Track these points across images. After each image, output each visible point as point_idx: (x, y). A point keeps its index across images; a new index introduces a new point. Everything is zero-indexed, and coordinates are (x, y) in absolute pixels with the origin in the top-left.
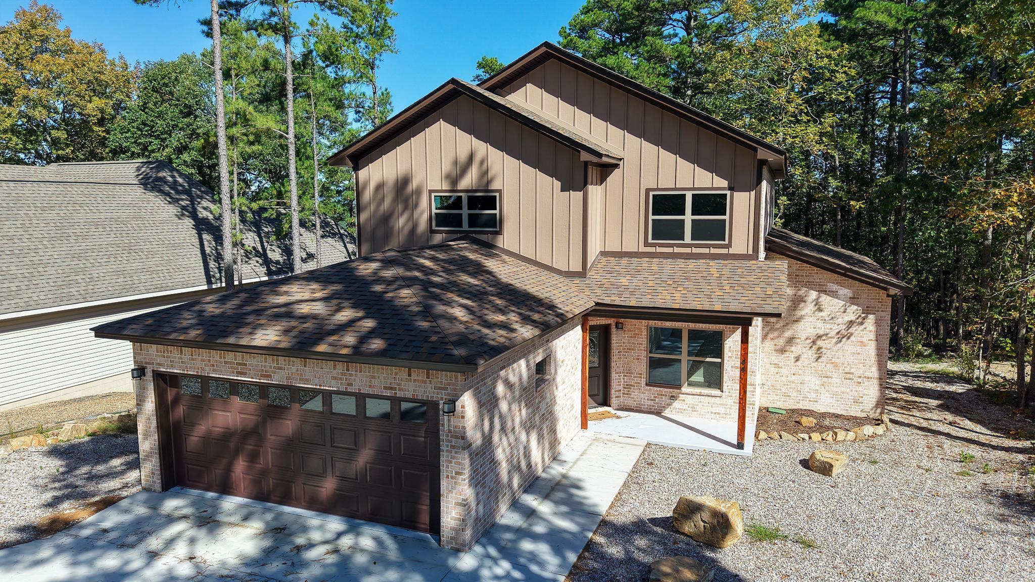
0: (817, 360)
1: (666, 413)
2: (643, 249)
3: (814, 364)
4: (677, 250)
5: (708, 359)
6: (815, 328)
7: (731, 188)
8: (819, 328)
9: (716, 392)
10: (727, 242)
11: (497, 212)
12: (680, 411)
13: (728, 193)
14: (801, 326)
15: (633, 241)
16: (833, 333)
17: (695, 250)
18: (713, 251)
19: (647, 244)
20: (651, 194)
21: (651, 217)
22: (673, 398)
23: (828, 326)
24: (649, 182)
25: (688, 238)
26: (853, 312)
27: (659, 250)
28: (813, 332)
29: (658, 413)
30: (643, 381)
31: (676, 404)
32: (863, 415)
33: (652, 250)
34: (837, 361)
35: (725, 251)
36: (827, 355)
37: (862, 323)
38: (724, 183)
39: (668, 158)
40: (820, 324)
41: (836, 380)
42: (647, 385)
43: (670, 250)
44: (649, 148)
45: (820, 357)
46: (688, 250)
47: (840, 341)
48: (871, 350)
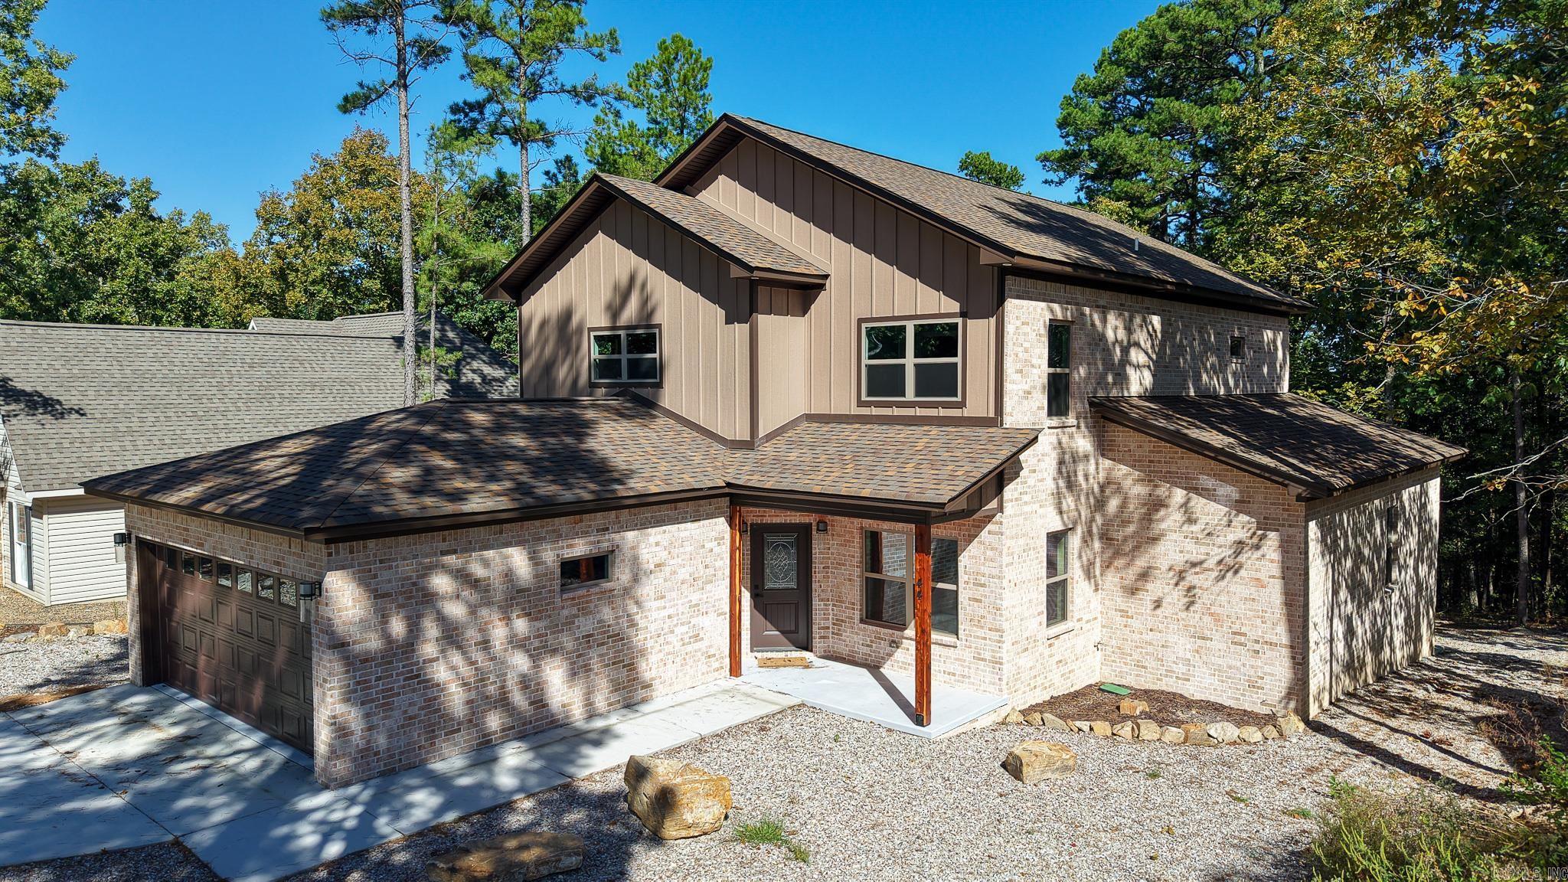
0: (1187, 609)
1: (882, 670)
2: (855, 410)
3: (1184, 615)
4: (896, 411)
5: (940, 586)
6: (1181, 552)
7: (964, 314)
8: (1188, 552)
9: (950, 639)
10: (959, 399)
11: (657, 355)
12: (904, 666)
13: (959, 321)
14: (1160, 548)
15: (844, 398)
16: (1211, 563)
17: (920, 412)
18: (943, 413)
19: (861, 404)
20: (865, 325)
21: (865, 362)
22: (895, 645)
23: (1203, 549)
24: (862, 306)
25: (910, 393)
26: (1242, 526)
27: (875, 411)
28: (1179, 560)
29: (875, 670)
30: (857, 615)
31: (898, 655)
32: (1265, 710)
33: (866, 411)
34: (1219, 610)
35: (958, 413)
36: (1204, 598)
37: (1257, 547)
38: (954, 306)
39: (883, 271)
40: (1189, 545)
41: (1218, 644)
42: (861, 621)
43: (889, 412)
44: (860, 258)
45: (1192, 603)
46: (909, 412)
47: (1223, 577)
48: (1276, 594)
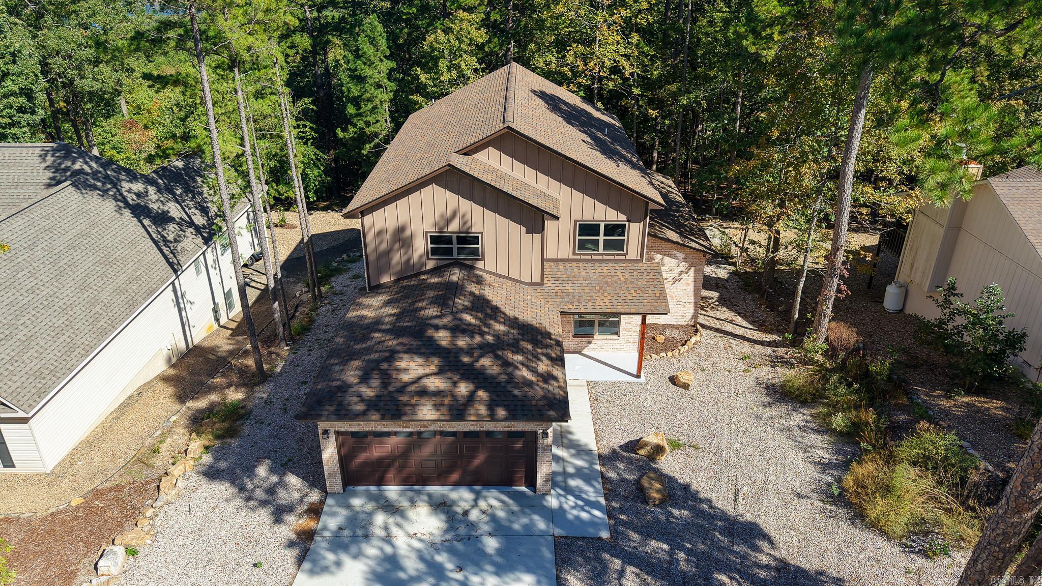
1: (585, 352)
2: (572, 257)
4: (594, 257)
5: (611, 319)
7: (629, 221)
9: (615, 337)
10: (625, 252)
11: (480, 246)
12: (594, 349)
13: (627, 223)
15: (565, 252)
17: (605, 257)
18: (616, 257)
19: (574, 254)
20: (578, 223)
21: (578, 238)
22: (590, 342)
24: (577, 216)
25: (601, 250)
26: (683, 266)
27: (582, 257)
29: (579, 353)
30: (571, 335)
31: (591, 346)
32: (686, 323)
33: (578, 257)
35: (623, 257)
37: (687, 273)
38: (624, 218)
39: (589, 201)
42: (573, 336)
43: (589, 257)
44: (577, 195)
46: (601, 257)
47: (675, 283)
48: (691, 288)
